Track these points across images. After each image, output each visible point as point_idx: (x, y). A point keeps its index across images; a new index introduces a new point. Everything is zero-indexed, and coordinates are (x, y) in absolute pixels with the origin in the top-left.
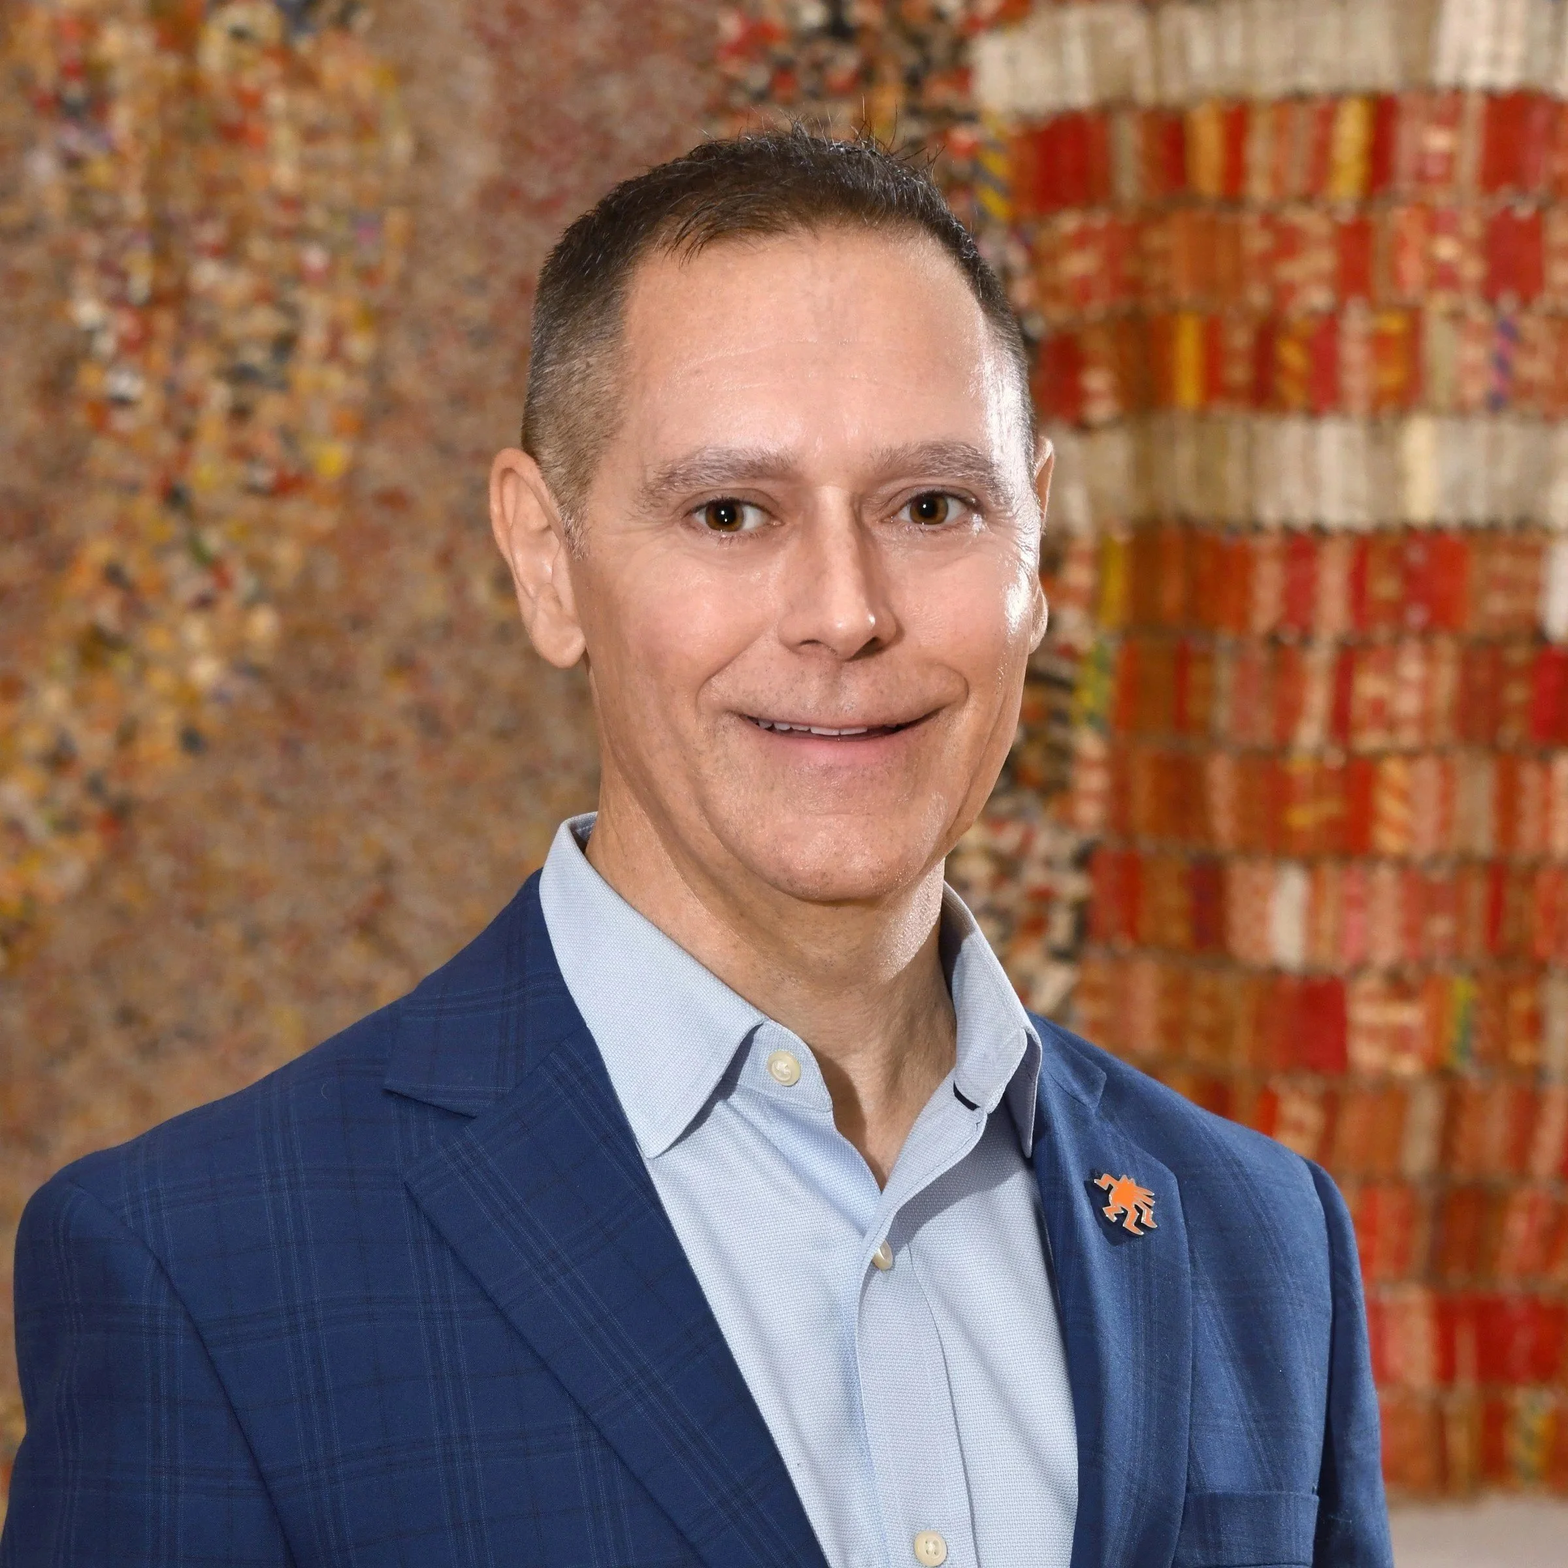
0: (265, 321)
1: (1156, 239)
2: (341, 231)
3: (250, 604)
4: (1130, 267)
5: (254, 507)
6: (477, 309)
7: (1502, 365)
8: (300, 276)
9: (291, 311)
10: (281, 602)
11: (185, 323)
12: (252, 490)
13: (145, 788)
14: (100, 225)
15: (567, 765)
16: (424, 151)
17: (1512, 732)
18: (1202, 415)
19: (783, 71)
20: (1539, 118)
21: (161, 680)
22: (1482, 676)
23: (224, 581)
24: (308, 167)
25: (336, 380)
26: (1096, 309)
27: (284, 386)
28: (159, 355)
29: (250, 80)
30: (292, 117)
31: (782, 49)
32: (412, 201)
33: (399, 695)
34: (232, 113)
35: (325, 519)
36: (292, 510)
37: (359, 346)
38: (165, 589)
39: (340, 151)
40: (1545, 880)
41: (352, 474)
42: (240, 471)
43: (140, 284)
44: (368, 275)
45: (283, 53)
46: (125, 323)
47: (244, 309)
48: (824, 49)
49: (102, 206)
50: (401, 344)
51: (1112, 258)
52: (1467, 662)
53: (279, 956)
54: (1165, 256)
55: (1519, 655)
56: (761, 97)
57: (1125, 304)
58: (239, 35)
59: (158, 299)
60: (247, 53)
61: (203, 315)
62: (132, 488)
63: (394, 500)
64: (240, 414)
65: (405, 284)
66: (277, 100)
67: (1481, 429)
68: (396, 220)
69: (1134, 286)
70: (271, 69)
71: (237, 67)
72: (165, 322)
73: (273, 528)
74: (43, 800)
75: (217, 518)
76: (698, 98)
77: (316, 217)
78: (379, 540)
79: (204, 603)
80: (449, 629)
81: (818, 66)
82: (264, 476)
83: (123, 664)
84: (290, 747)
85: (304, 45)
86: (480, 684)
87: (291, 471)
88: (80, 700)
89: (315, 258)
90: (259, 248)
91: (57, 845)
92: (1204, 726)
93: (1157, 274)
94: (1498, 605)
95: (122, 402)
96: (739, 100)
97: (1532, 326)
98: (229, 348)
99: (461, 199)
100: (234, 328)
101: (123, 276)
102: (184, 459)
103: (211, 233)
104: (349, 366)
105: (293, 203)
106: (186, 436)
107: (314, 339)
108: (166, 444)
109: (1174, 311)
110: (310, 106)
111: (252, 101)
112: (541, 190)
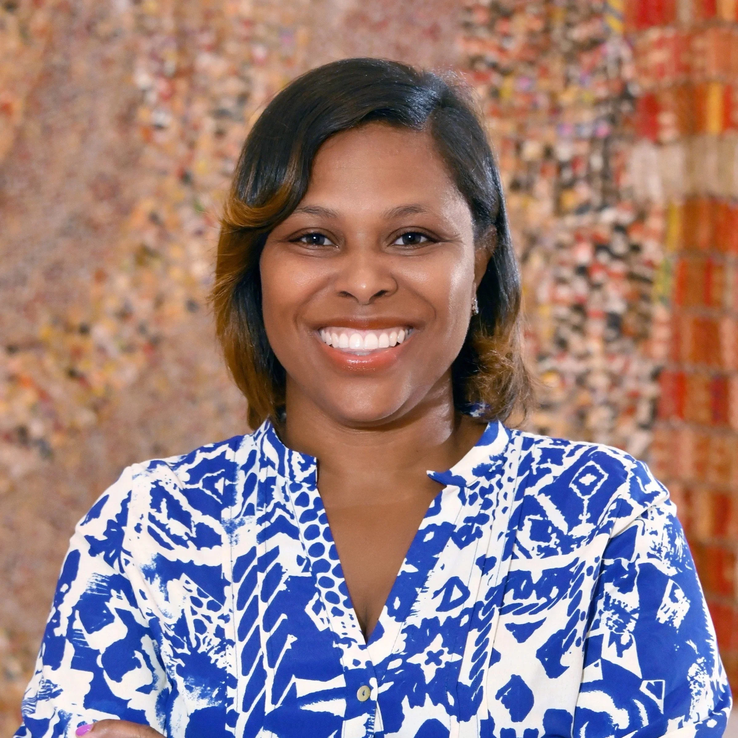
0: (234, 85)
1: (699, 43)
2: (274, 38)
4: (685, 58)
5: (226, 183)
8: (252, 61)
9: (246, 80)
11: (192, 86)
12: (225, 174)
13: (168, 331)
14: (150, 34)
18: (721, 138)
21: (176, 273)
23: (210, 222)
24: (258, 4)
26: (667, 81)
27: (241, 119)
28: (179, 103)
32: (311, 23)
38: (179, 226)
42: (220, 164)
43: (171, 65)
44: (288, 61)
46: (162, 86)
47: (222, 79)
49: (151, 24)
51: (677, 53)
54: (703, 53)
57: (682, 78)
59: (179, 73)
61: (201, 82)
62: (164, 173)
64: (220, 134)
65: (305, 66)
68: (302, 33)
69: (686, 69)
72: (182, 85)
74: (117, 336)
75: (205, 189)
77: (260, 31)
79: (199, 233)
82: (231, 167)
83: (157, 265)
88: (136, 284)
89: (260, 52)
90: (232, 47)
91: (123, 359)
92: (720, 304)
93: (699, 62)
95: (160, 127)
98: (215, 99)
99: (336, 22)
100: (217, 89)
101: (162, 61)
102: (190, 158)
103: (206, 39)
105: (249, 23)
106: (192, 145)
107: (258, 95)
108: (182, 150)
109: (708, 82)
112: (377, 16)
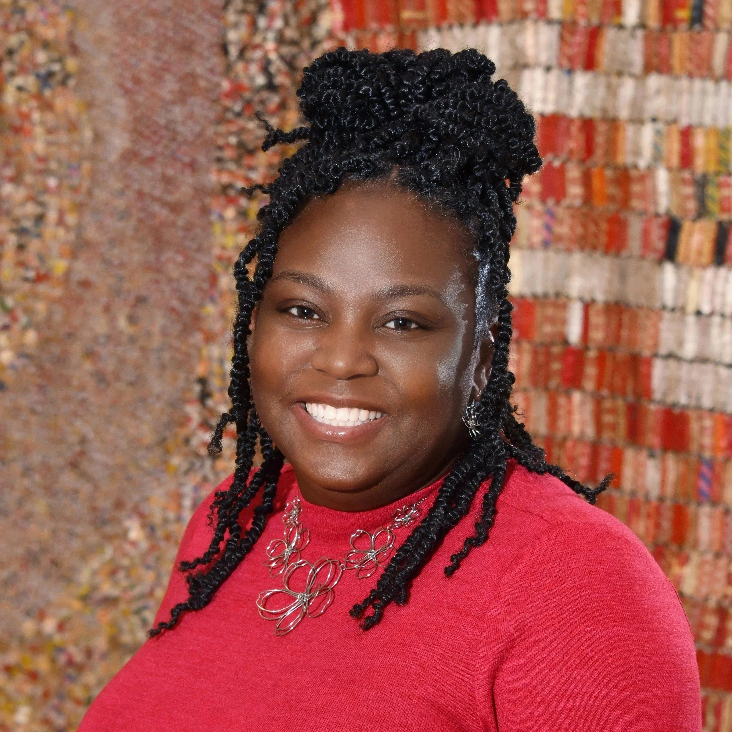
0: (31, 209)
2: (63, 171)
3: (25, 329)
5: (27, 287)
6: (120, 203)
7: (548, 228)
8: (46, 190)
9: (42, 204)
10: (37, 327)
12: (26, 280)
15: (158, 397)
16: (98, 137)
17: (554, 383)
19: (248, 104)
20: (563, 125)
22: (541, 359)
23: (15, 319)
24: (49, 144)
25: (61, 232)
27: (39, 236)
29: (25, 108)
30: (42, 123)
31: (247, 95)
32: (93, 158)
33: (88, 366)
34: (17, 122)
35: (57, 292)
36: (42, 288)
37: (71, 219)
39: (63, 137)
40: (569, 444)
41: (68, 273)
42: (22, 272)
44: (75, 189)
45: (39, 96)
48: (265, 95)
50: (88, 218)
52: (535, 353)
53: (37, 478)
55: (556, 350)
56: (239, 115)
58: (20, 89)
60: (24, 96)
61: (6, 206)
63: (85, 284)
64: (21, 248)
65: (90, 193)
66: (36, 116)
67: (540, 255)
68: (86, 165)
70: (34, 103)
71: (19, 103)
73: (35, 296)
75: (11, 291)
76: (212, 115)
77: (53, 165)
78: (79, 301)
79: (6, 328)
80: (109, 338)
81: (262, 102)
82: (31, 274)
84: (41, 388)
85: (47, 93)
86: (122, 361)
87: (43, 271)
89: (52, 182)
90: (29, 178)
94: (548, 329)
96: (229, 116)
97: (560, 212)
98: (17, 220)
99: (114, 157)
100: (19, 212)
103: (8, 172)
104: (67, 228)
105: (43, 159)
107: (52, 216)
110: (50, 117)
111: (26, 117)
112: (147, 153)
